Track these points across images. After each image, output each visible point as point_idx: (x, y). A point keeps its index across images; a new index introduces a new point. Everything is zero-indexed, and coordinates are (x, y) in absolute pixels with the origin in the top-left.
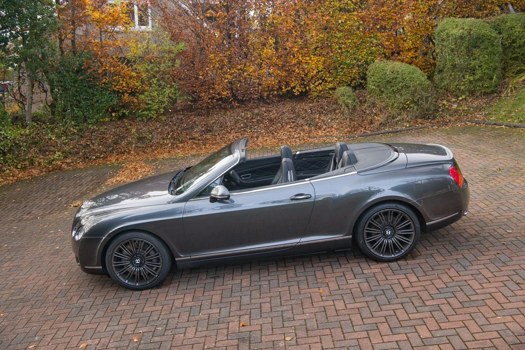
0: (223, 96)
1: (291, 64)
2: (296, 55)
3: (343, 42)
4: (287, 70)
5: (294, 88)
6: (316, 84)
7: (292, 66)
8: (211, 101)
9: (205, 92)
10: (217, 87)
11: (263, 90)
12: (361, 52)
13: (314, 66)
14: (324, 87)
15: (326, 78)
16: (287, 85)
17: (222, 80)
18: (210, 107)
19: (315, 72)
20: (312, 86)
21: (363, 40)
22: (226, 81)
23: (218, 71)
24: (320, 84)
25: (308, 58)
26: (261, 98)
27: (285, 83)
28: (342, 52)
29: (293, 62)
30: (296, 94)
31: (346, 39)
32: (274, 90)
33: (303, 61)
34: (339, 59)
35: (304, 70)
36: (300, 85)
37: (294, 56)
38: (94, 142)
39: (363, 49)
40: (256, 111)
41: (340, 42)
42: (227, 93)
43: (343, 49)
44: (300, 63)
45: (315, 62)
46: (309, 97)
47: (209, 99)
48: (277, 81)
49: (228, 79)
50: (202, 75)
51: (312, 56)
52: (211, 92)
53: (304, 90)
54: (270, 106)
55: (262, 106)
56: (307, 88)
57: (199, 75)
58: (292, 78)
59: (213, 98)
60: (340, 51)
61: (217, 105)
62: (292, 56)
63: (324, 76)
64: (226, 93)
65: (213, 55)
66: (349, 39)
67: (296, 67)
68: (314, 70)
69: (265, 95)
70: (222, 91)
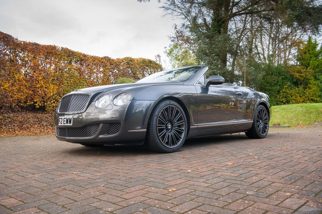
1: (36, 87)
2: (40, 82)
3: (69, 80)
4: (32, 90)
5: (36, 102)
6: (52, 102)
7: (37, 88)
12: (79, 87)
13: (51, 90)
14: (56, 104)
15: (58, 99)
16: (32, 100)
19: (52, 94)
20: (49, 103)
21: (80, 81)
24: (54, 102)
25: (48, 85)
26: (11, 107)
27: (31, 99)
28: (68, 85)
29: (38, 86)
30: (37, 107)
31: (71, 78)
32: (21, 103)
33: (44, 86)
34: (66, 89)
35: (45, 92)
36: (40, 101)
37: (38, 82)
39: (79, 86)
40: (6, 115)
41: (67, 79)
43: (69, 84)
44: (42, 87)
45: (52, 88)
46: (46, 109)
48: (25, 96)
51: (51, 84)
53: (43, 105)
55: (10, 113)
56: (46, 104)
58: (36, 96)
60: (67, 84)
62: (37, 82)
63: (57, 97)
66: (72, 79)
67: (39, 89)
68: (51, 93)
69: (14, 105)
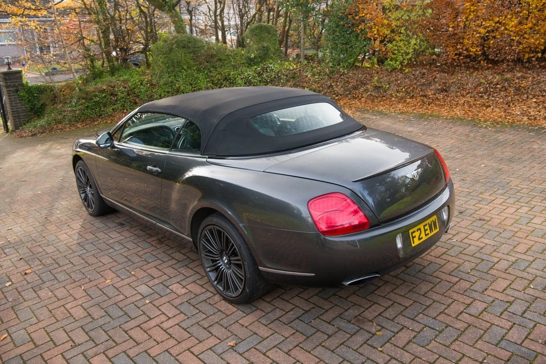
0: (471, 54)
8: (458, 58)
9: (453, 47)
10: (466, 41)
11: (523, 51)
17: (473, 34)
18: (455, 64)
22: (478, 35)
23: (471, 23)
26: (519, 61)
32: (537, 52)
38: (338, 84)
40: (508, 76)
42: (477, 51)
47: (456, 54)
49: (480, 33)
50: (453, 27)
52: (458, 47)
54: (529, 72)
55: (517, 71)
57: (449, 27)
59: (460, 54)
61: (464, 63)
64: (475, 50)
65: (469, 4)
70: (471, 46)
